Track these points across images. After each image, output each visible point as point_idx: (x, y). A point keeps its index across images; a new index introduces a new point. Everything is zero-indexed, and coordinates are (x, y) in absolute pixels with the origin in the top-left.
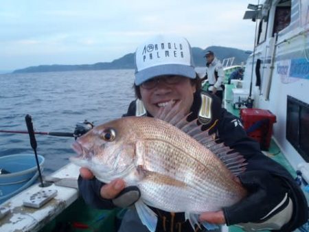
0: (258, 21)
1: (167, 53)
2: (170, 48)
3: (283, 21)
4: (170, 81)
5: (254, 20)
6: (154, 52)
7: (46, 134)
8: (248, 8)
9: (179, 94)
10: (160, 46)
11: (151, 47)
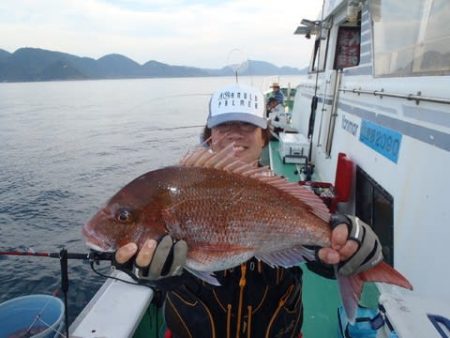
0: (314, 37)
1: (242, 102)
2: (245, 97)
3: (347, 46)
4: (244, 128)
5: (308, 37)
6: (230, 100)
7: (46, 255)
8: (302, 23)
9: (250, 142)
10: (236, 95)
11: (227, 94)
